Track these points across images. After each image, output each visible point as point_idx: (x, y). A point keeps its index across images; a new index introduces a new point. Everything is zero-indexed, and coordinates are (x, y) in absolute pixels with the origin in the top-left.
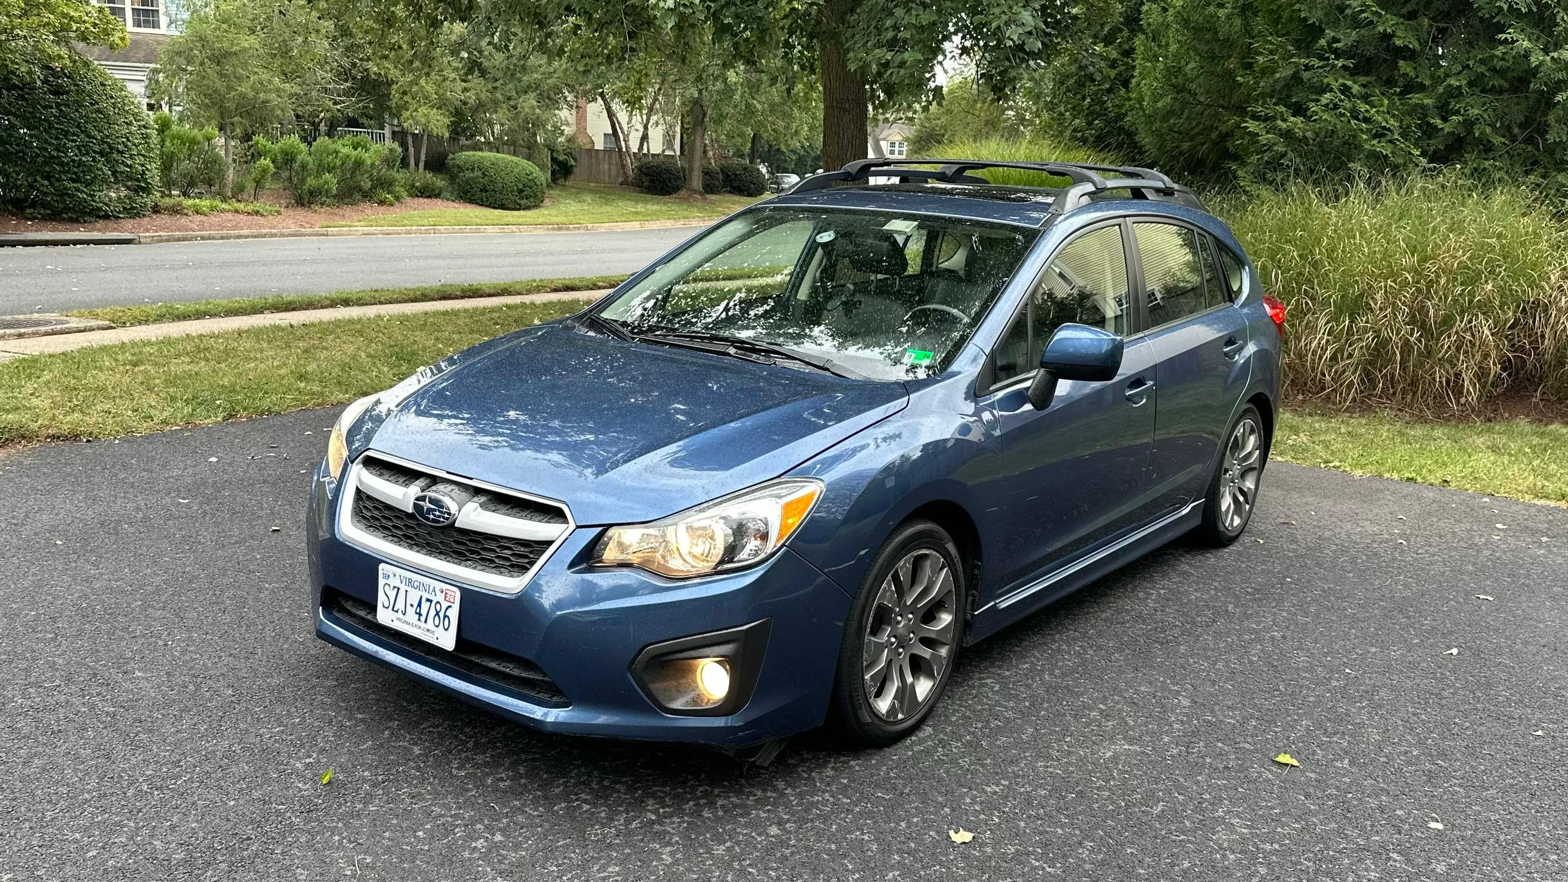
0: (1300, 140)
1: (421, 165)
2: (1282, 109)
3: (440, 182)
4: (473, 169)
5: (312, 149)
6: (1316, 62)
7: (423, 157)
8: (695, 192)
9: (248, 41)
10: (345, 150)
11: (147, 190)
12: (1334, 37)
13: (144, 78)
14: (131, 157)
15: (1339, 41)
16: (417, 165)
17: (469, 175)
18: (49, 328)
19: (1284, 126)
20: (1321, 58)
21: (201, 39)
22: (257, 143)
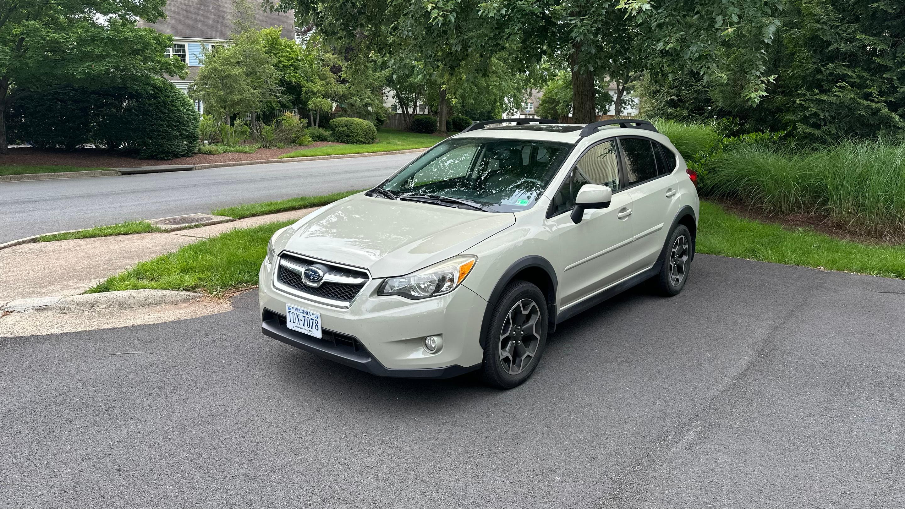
1: (317, 125)
3: (326, 133)
4: (343, 127)
7: (318, 121)
8: (443, 132)
9: (237, 71)
13: (187, 88)
16: (315, 125)
17: (341, 129)
18: (205, 223)
21: (215, 70)
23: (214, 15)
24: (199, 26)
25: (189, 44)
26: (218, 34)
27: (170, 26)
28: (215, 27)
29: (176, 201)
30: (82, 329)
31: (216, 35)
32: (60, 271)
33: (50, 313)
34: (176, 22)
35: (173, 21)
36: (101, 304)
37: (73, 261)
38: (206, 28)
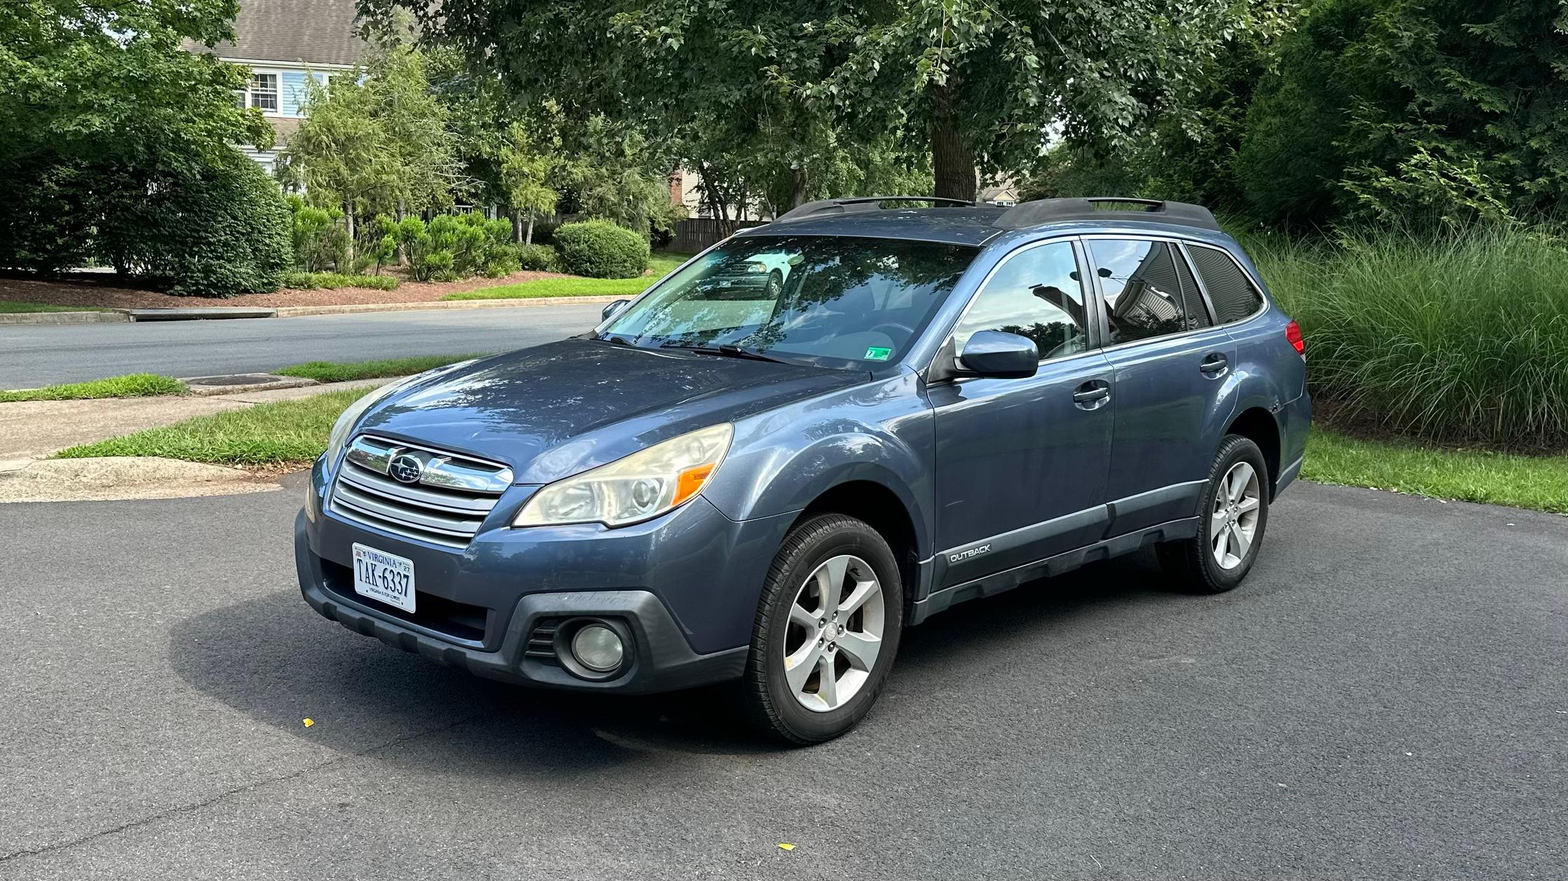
0: (1396, 198)
1: (529, 239)
2: (1377, 169)
4: (578, 242)
5: (430, 226)
6: (1409, 126)
7: (530, 231)
10: (461, 228)
11: (281, 266)
12: (1424, 101)
14: (270, 237)
15: (1430, 105)
16: (525, 239)
17: (575, 247)
18: (267, 384)
19: (1379, 186)
20: (1414, 122)
21: (328, 125)
22: (380, 222)
23: (338, 16)
24: (306, 38)
25: (283, 74)
26: (343, 53)
27: (250, 38)
28: (337, 40)
29: (227, 359)
30: (61, 499)
31: (338, 57)
32: (30, 438)
33: (15, 481)
34: (260, 28)
35: (256, 28)
36: (89, 473)
37: (49, 428)
38: (318, 42)
